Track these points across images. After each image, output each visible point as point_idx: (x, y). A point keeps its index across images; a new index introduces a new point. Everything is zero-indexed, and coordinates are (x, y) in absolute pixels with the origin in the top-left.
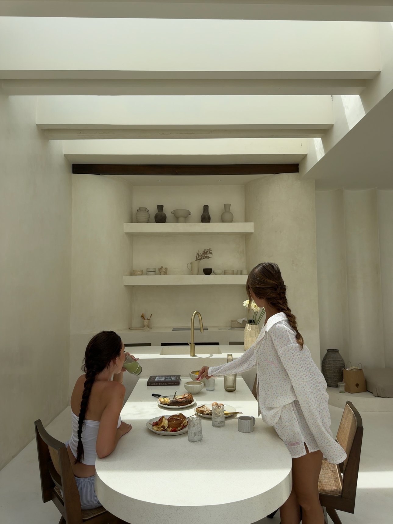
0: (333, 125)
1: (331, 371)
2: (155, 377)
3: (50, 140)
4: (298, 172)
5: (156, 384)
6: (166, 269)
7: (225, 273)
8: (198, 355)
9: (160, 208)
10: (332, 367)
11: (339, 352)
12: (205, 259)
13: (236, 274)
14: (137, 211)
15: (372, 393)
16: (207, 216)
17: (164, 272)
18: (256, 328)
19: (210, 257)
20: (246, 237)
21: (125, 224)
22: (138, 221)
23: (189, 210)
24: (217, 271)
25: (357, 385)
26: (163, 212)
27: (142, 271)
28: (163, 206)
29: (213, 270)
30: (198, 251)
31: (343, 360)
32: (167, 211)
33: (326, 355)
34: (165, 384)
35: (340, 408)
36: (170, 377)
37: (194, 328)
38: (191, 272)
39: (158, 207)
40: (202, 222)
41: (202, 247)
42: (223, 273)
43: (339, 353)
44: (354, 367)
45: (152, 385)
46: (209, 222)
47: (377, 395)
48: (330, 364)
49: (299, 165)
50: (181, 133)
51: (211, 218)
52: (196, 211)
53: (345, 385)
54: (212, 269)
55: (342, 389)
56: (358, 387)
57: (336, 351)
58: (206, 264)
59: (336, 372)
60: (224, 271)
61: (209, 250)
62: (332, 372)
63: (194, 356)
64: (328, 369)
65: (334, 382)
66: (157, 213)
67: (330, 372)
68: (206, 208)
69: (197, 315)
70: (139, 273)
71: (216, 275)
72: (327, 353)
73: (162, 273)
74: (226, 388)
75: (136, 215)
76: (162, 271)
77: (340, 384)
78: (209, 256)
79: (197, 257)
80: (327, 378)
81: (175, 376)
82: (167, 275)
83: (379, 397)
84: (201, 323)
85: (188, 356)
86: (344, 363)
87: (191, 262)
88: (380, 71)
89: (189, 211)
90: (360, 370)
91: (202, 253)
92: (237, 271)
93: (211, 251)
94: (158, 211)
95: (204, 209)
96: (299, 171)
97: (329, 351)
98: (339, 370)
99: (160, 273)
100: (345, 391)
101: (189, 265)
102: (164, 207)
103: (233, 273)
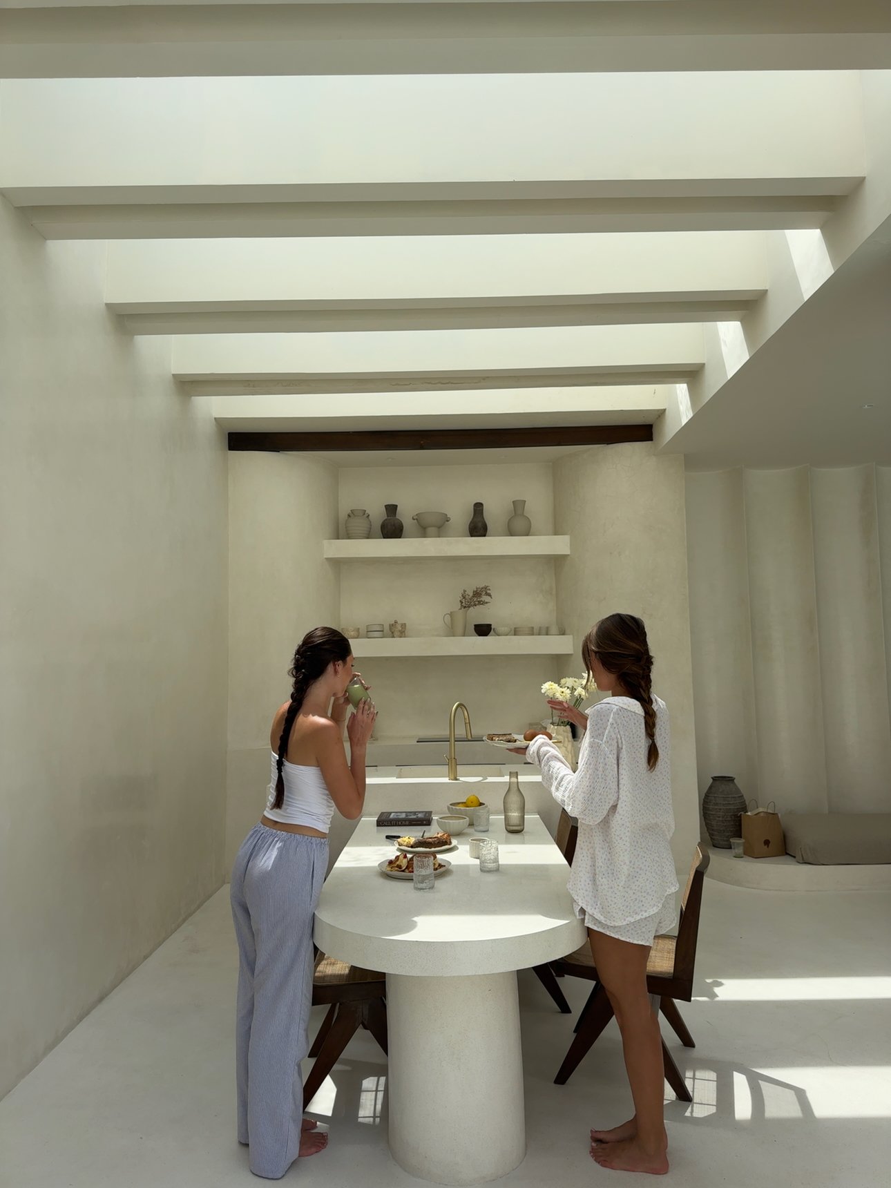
0: (704, 364)
1: (719, 817)
2: (391, 813)
3: (193, 397)
4: (652, 440)
5: (391, 823)
6: (404, 625)
7: (516, 632)
8: (461, 779)
9: (392, 509)
10: (720, 809)
11: (735, 781)
12: (478, 606)
13: (537, 635)
14: (347, 516)
15: (795, 857)
16: (480, 525)
17: (399, 631)
18: (564, 731)
19: (487, 603)
20: (556, 562)
21: (326, 542)
22: (349, 536)
23: (445, 513)
24: (501, 629)
25: (767, 843)
26: (397, 517)
27: (358, 630)
28: (397, 506)
29: (493, 627)
30: (465, 591)
31: (743, 796)
32: (405, 516)
33: (710, 788)
34: (407, 823)
35: (733, 885)
36: (415, 813)
37: (454, 738)
38: (451, 632)
39: (388, 507)
40: (472, 536)
41: (471, 584)
42: (513, 632)
43: (735, 784)
44: (761, 810)
45: (385, 826)
46: (485, 536)
47: (803, 858)
48: (717, 804)
49: (654, 426)
50: (429, 383)
51: (488, 528)
52: (460, 514)
53: (744, 843)
54: (490, 625)
55: (740, 850)
56: (768, 847)
57: (730, 780)
58: (479, 615)
59: (730, 819)
60: (515, 628)
61: (486, 588)
62: (721, 819)
63: (457, 780)
64: (713, 813)
65: (725, 839)
66: (386, 520)
67: (718, 819)
68: (478, 507)
69: (459, 708)
70: (352, 633)
71: (498, 635)
72: (712, 784)
73: (396, 634)
74: (508, 827)
75: (346, 524)
76: (396, 630)
77: (734, 841)
78: (486, 601)
79: (462, 603)
80: (713, 830)
81: (423, 812)
82: (405, 637)
83: (805, 863)
84: (468, 724)
85: (446, 780)
86: (744, 803)
87: (451, 612)
88: (766, 288)
89: (446, 515)
90: (773, 814)
91: (471, 594)
92: (540, 628)
93: (488, 591)
94: (388, 516)
95: (475, 510)
96: (654, 438)
97: (715, 779)
98: (735, 815)
99: (393, 633)
100: (744, 854)
101: (448, 617)
102: (398, 509)
103: (531, 632)
